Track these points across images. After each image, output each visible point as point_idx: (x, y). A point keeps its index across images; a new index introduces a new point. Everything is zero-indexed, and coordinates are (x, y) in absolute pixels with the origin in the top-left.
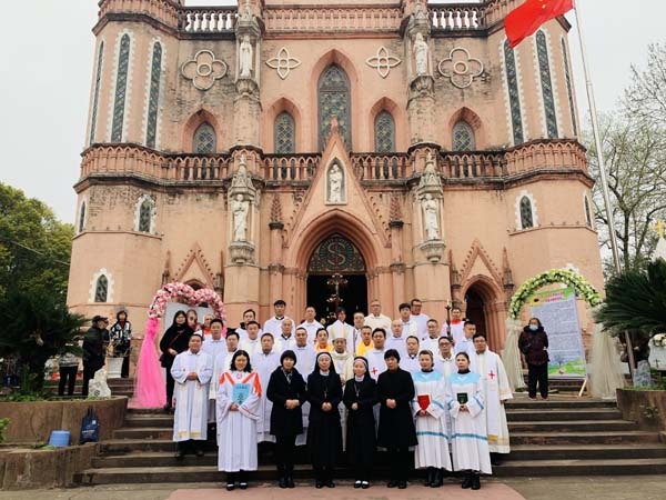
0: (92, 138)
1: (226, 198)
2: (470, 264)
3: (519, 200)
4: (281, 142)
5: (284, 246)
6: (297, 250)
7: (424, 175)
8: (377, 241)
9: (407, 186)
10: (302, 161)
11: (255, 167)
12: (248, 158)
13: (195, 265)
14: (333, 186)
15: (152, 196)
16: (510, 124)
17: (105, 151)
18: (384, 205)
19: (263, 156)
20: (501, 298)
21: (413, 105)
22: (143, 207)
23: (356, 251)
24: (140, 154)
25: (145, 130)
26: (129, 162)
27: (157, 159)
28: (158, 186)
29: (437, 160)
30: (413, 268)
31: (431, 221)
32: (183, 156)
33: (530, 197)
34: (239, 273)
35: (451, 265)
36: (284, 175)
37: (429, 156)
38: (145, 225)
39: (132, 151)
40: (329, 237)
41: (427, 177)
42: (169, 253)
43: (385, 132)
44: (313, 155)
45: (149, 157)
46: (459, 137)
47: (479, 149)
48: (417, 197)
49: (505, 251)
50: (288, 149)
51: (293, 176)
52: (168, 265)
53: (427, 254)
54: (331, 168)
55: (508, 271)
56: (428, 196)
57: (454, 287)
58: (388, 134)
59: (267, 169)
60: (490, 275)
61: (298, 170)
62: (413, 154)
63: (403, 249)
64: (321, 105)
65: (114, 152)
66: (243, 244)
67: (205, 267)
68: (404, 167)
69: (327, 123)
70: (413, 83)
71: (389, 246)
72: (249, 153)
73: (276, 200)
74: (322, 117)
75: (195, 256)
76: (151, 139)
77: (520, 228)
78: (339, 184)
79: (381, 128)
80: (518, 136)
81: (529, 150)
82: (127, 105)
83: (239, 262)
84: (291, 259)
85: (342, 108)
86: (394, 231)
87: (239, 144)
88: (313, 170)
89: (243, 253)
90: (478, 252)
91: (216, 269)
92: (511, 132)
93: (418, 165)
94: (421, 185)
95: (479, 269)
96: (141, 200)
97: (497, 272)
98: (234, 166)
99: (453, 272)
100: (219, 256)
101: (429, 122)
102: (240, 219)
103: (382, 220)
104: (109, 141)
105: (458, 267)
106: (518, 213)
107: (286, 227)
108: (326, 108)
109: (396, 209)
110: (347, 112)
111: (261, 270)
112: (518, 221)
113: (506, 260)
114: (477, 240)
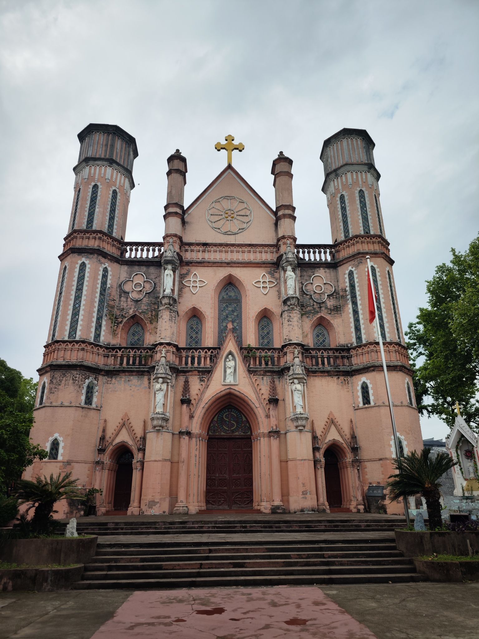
0: (54, 335)
1: (149, 379)
2: (326, 430)
3: (360, 383)
4: (191, 337)
5: (191, 417)
6: (200, 420)
7: (292, 366)
8: (260, 412)
9: (282, 372)
10: (206, 352)
11: (172, 358)
12: (167, 352)
13: (124, 431)
14: (229, 371)
15: (95, 378)
16: (353, 330)
17: (63, 346)
18: (264, 384)
19: (178, 349)
20: (349, 457)
21: (285, 315)
22: (88, 387)
23: (244, 419)
24: (89, 347)
25: (93, 330)
26: (81, 354)
27: (101, 351)
28: (101, 370)
30: (286, 434)
31: (298, 399)
32: (120, 349)
33: (368, 382)
34: (157, 437)
35: (313, 432)
36: (193, 363)
37: (296, 352)
38: (89, 400)
39: (83, 346)
40: (224, 408)
41: (294, 367)
42: (105, 421)
43: (266, 332)
44: (214, 349)
45: (95, 350)
46: (318, 336)
47: (332, 346)
48: (288, 381)
49: (351, 421)
50: (197, 342)
51: (199, 363)
52: (104, 431)
53: (295, 424)
54: (227, 357)
55: (354, 437)
56: (296, 381)
57: (315, 449)
58: (268, 333)
59: (181, 358)
60: (341, 440)
61: (203, 359)
62: (285, 350)
63: (278, 419)
64: (221, 311)
65: (70, 346)
66: (161, 416)
67: (131, 431)
68: (279, 358)
69: (224, 324)
70: (285, 300)
71: (268, 416)
72: (168, 348)
73: (187, 382)
74: (222, 319)
75: (125, 424)
76: (97, 336)
77: (361, 405)
78: (232, 370)
79: (263, 329)
80: (359, 338)
81: (366, 349)
82: (81, 312)
83: (158, 429)
84: (196, 427)
85: (235, 314)
86: (271, 407)
87: (162, 341)
88: (214, 359)
89: (160, 422)
90: (332, 422)
91: (139, 433)
92: (354, 335)
93: (289, 357)
94: (291, 372)
95: (333, 435)
96: (87, 381)
97: (346, 438)
98: (157, 356)
99: (315, 438)
100: (142, 423)
101: (296, 328)
102: (160, 396)
103: (264, 397)
104: (66, 338)
105: (319, 433)
106: (360, 394)
107: (193, 402)
108: (224, 314)
109: (273, 389)
110: (239, 316)
111: (173, 434)
112: (360, 399)
113: (352, 428)
114: (331, 413)
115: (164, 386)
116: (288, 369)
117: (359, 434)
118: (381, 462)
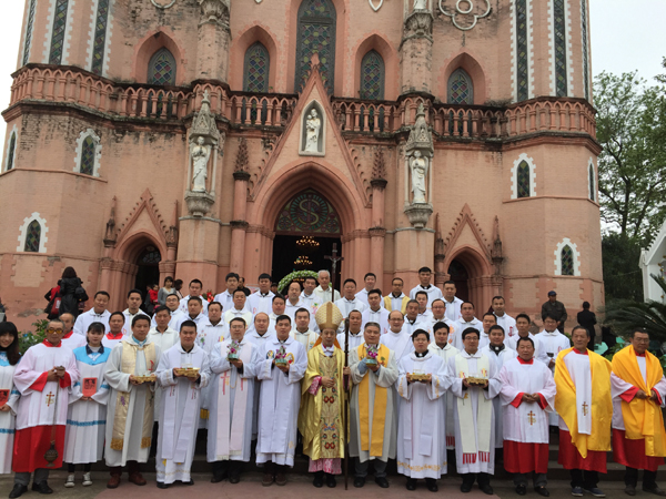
0: (26, 55)
1: (184, 139)
2: (456, 232)
3: (517, 163)
4: (252, 78)
5: (250, 200)
6: (263, 206)
7: (414, 129)
8: (357, 200)
9: (397, 139)
10: (275, 102)
11: (219, 106)
12: (213, 95)
13: (145, 216)
14: (310, 135)
15: (96, 132)
16: (514, 77)
17: (41, 74)
18: (366, 157)
19: (230, 94)
20: (488, 271)
21: (407, 46)
22: (85, 143)
23: (331, 210)
24: (84, 80)
25: (90, 51)
26: (70, 89)
27: (104, 88)
28: (104, 119)
29: (430, 113)
30: (394, 234)
31: (418, 181)
32: (136, 86)
33: (529, 161)
34: (196, 228)
35: (437, 233)
36: (253, 117)
37: (421, 108)
38: (87, 166)
39: (74, 76)
40: (302, 193)
41: (417, 131)
42: (115, 199)
43: (372, 76)
44: (289, 97)
45: (95, 85)
46: (456, 87)
47: (476, 103)
48: (404, 153)
49: (496, 220)
50: (260, 87)
51: (264, 119)
52: (114, 212)
53: (411, 219)
54: (308, 112)
55: (497, 243)
56: (417, 153)
57: (438, 258)
58: (376, 78)
59: (234, 109)
60: (478, 248)
61: (269, 113)
62: (403, 103)
63: (385, 213)
64: (300, 37)
65: (52, 75)
66: (201, 195)
67: (157, 219)
68: (391, 118)
69: (306, 60)
70: (408, 20)
71: (369, 206)
72: (214, 89)
73: (243, 147)
74: (302, 52)
75: (146, 205)
76: (98, 63)
77: (514, 196)
78: (316, 133)
79: (368, 71)
80: (523, 90)
81: (532, 109)
82: (69, 20)
83: (197, 217)
84: (256, 215)
85: (325, 43)
86: (376, 192)
87: (204, 77)
88: (287, 113)
89: (201, 205)
90: (466, 219)
91: (169, 220)
92: (514, 86)
93: (408, 117)
95: (466, 240)
96: (83, 136)
97: (486, 243)
98: (196, 102)
99: (438, 241)
100: (174, 206)
101: (424, 68)
102: (200, 164)
103: (364, 177)
104: (46, 61)
105: (444, 235)
106: (514, 179)
107: (253, 178)
108: (307, 42)
109: (380, 164)
110: (331, 48)
111: (221, 225)
112: (514, 188)
113: (496, 230)
114: (466, 207)
115: (207, 150)
116: (406, 134)
117: (506, 239)
118: (536, 280)
